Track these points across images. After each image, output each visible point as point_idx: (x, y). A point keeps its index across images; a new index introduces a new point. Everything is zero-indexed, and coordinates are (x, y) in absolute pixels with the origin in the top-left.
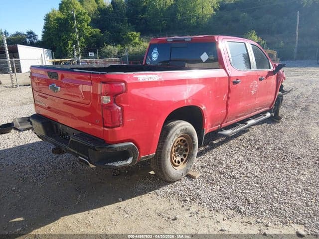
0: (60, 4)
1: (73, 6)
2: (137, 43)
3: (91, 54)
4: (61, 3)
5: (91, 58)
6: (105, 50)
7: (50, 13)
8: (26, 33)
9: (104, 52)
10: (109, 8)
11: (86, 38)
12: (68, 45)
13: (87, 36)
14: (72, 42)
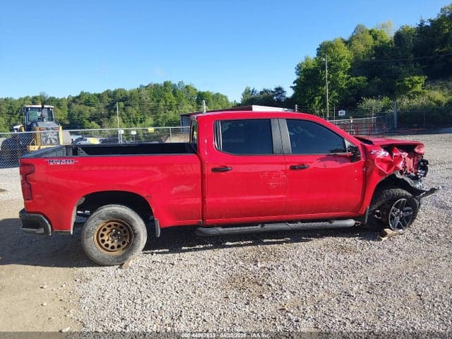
0: (318, 49)
1: (334, 49)
2: (418, 93)
3: (342, 113)
4: (319, 47)
5: (340, 118)
6: (363, 106)
7: (302, 63)
8: (273, 90)
9: (361, 109)
10: (388, 44)
11: (341, 91)
12: (315, 103)
13: (342, 88)
14: (320, 97)
